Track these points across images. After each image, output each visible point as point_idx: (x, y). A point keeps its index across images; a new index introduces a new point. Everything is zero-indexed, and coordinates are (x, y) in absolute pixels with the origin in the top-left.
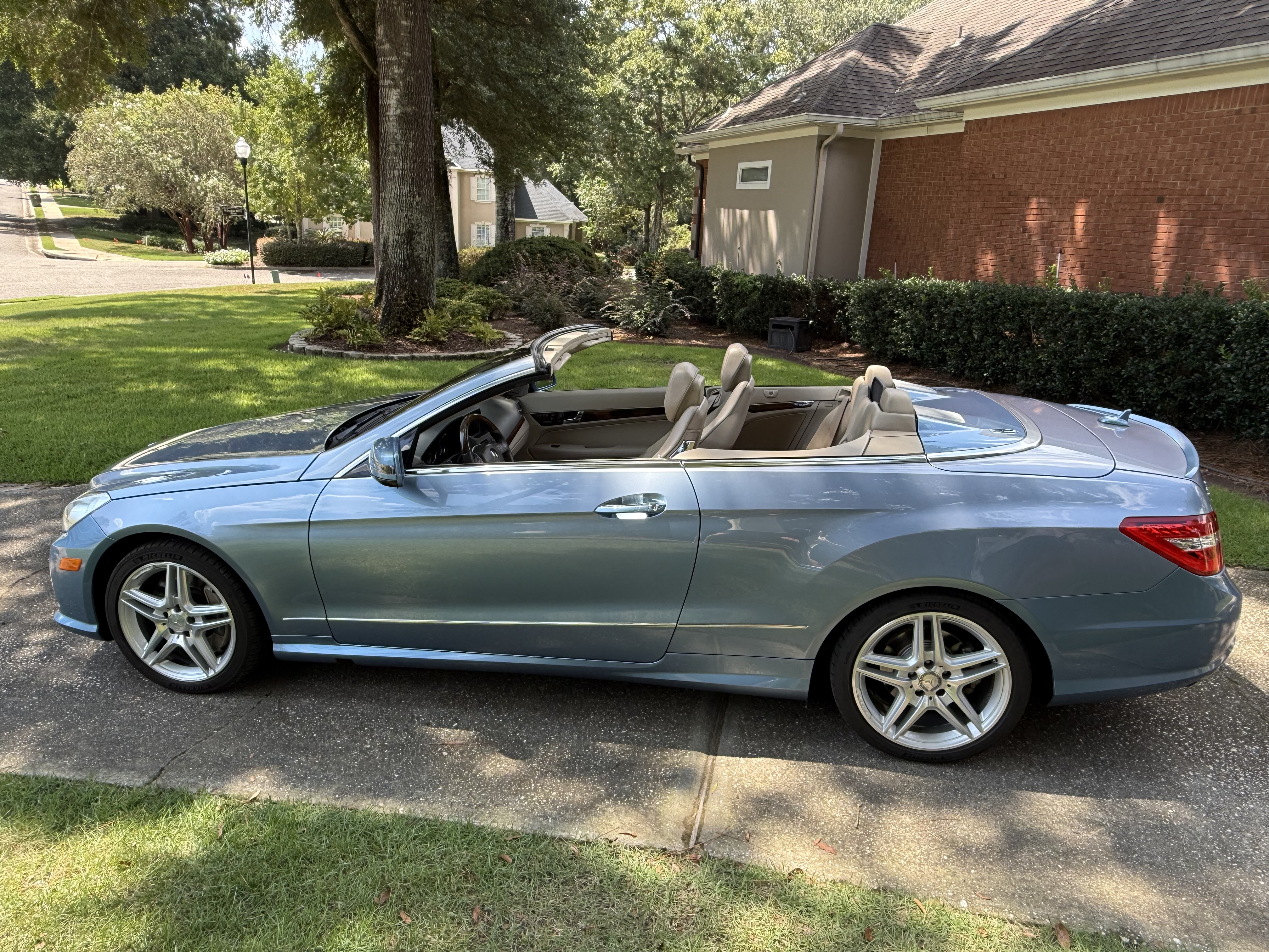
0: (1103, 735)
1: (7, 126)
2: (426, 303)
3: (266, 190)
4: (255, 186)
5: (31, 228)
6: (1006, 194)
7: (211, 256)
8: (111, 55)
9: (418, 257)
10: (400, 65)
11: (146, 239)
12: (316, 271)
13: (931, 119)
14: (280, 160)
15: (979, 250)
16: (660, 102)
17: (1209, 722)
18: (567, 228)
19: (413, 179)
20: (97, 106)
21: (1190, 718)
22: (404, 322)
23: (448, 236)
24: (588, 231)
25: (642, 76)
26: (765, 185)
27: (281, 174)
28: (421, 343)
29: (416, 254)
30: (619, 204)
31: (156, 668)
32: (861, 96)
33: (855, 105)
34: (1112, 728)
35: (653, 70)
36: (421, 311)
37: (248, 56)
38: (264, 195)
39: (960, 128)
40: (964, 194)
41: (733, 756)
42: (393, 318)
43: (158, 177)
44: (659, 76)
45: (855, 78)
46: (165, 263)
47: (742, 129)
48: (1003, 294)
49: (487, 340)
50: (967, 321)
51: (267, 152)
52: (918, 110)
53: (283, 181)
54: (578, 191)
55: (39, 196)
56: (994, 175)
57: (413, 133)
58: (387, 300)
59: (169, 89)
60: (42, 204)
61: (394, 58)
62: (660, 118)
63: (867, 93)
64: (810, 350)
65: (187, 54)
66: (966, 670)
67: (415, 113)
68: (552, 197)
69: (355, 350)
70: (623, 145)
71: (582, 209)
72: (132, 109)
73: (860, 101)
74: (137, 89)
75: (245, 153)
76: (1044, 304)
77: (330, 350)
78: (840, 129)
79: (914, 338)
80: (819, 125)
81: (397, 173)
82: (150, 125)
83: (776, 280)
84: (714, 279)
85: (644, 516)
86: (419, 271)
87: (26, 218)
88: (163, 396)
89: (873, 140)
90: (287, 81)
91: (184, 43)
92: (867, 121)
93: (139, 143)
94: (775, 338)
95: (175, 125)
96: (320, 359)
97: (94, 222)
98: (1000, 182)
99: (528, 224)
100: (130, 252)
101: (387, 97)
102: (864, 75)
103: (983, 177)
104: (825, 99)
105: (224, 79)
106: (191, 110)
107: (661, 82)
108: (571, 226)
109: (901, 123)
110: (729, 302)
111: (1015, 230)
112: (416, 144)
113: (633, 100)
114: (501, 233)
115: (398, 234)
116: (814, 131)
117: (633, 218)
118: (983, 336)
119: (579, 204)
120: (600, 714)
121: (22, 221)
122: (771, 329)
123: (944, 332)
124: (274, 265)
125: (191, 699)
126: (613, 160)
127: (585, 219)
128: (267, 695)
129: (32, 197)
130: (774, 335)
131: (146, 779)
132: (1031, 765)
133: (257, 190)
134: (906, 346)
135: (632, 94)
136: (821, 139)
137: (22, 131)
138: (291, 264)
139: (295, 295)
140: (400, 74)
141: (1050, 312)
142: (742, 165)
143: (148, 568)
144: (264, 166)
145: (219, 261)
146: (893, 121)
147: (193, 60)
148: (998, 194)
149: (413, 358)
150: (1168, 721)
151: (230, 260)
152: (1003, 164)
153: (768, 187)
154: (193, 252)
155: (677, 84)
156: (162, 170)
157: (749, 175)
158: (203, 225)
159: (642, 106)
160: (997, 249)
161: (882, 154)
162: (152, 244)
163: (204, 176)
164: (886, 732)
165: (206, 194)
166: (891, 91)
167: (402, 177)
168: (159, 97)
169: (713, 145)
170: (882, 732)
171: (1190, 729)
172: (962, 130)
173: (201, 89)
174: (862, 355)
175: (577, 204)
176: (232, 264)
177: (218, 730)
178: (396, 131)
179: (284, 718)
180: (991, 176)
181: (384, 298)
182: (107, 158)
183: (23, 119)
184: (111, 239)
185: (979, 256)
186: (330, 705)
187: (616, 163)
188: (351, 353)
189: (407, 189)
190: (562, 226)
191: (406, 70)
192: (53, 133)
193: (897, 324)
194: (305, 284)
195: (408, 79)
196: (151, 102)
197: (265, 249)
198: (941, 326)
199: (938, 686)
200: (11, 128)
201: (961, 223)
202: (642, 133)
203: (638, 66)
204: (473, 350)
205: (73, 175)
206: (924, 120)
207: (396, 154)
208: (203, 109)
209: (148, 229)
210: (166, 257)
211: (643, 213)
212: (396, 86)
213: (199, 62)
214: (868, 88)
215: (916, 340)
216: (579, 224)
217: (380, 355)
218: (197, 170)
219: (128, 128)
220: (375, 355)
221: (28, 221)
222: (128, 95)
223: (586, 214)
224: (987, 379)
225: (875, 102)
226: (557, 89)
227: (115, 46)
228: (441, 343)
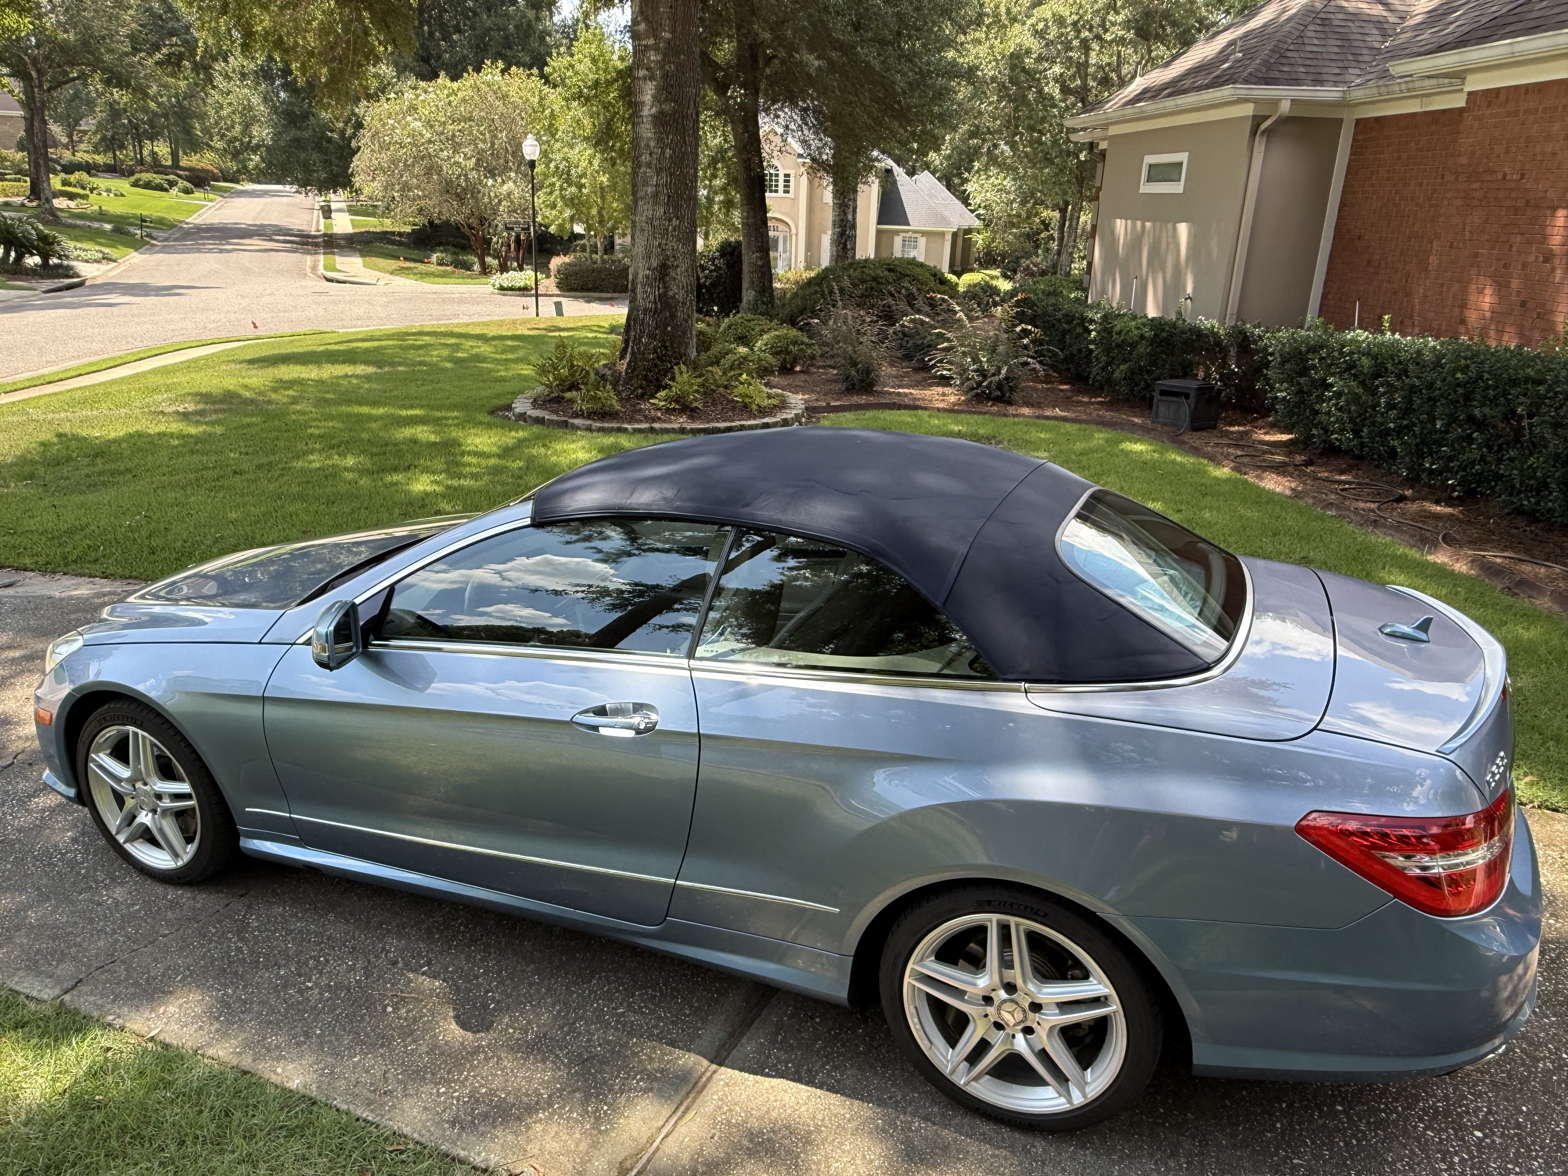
0: (1320, 1122)
1: (295, 126)
2: (680, 357)
3: (563, 197)
4: (551, 193)
5: (316, 245)
6: (1521, 203)
7: (499, 279)
8: (376, 43)
9: (673, 297)
10: (657, 49)
11: (434, 257)
12: (617, 298)
13: (1423, 88)
14: (579, 160)
15: (1472, 288)
16: (1087, 61)
17: (1518, 1126)
18: (949, 238)
19: (669, 197)
20: (388, 100)
21: (1490, 1112)
22: (651, 382)
23: (761, 258)
24: (979, 240)
25: (1059, 28)
26: (1177, 188)
27: (581, 177)
28: (668, 411)
29: (671, 293)
30: (1023, 203)
31: (128, 847)
32: (1325, 56)
33: (1312, 70)
34: (1343, 1112)
35: (1075, 18)
36: (672, 368)
37: (565, 26)
38: (560, 204)
39: (1459, 101)
40: (1459, 202)
41: (741, 1070)
42: (637, 376)
43: (449, 183)
44: (1084, 26)
45: (1319, 28)
46: (449, 288)
47: (1148, 108)
48: (1482, 363)
49: (754, 407)
50: (1430, 399)
51: (566, 149)
52: (1393, 77)
53: (581, 186)
54: (969, 187)
55: (329, 206)
56: (1505, 175)
57: (670, 137)
58: (633, 354)
59: (465, 75)
60: (333, 215)
61: (651, 42)
62: (1085, 86)
63: (1337, 50)
64: (1214, 427)
65: (492, 29)
66: (1065, 1006)
67: (675, 112)
68: (932, 196)
69: (584, 418)
70: (1026, 122)
71: (972, 211)
72: (424, 101)
73: (1321, 63)
74: (433, 76)
75: (534, 154)
76: (1541, 382)
77: (554, 417)
78: (1285, 107)
79: (1352, 420)
80: (1256, 101)
81: (650, 190)
82: (443, 119)
83: (1174, 325)
84: (1092, 321)
85: (631, 734)
86: (673, 316)
87: (313, 233)
88: (332, 474)
89: (1341, 120)
90: (594, 61)
91: (489, 16)
92: (1329, 93)
93: (430, 141)
94: (1162, 409)
95: (470, 119)
96: (536, 429)
97: (385, 237)
98: (1513, 185)
99: (897, 232)
100: (415, 274)
101: (641, 92)
102: (1335, 23)
103: (1488, 177)
104: (1265, 63)
105: (531, 58)
106: (491, 97)
107: (1085, 34)
108: (955, 235)
109: (1380, 95)
110: (1108, 355)
111: (1532, 259)
112: (674, 152)
113: (1047, 60)
114: (837, 252)
115: (649, 269)
116: (1248, 110)
117: (1043, 222)
118: (1450, 424)
119: (970, 204)
120: (607, 978)
121: (309, 236)
122: (1157, 396)
123: (1393, 414)
124: (568, 291)
125: (159, 889)
126: (1013, 145)
127: (977, 224)
128: (242, 896)
129: (322, 207)
130: (1161, 405)
131: (57, 991)
132: (1172, 1155)
133: (552, 199)
134: (1342, 430)
135: (1044, 52)
136: (1257, 120)
137: (310, 132)
138: (589, 290)
139: (571, 333)
140: (657, 62)
141: (1551, 394)
142: (1150, 159)
143: (111, 732)
144: (561, 167)
145: (505, 285)
146: (1368, 92)
147: (498, 36)
148: (1508, 203)
149: (652, 430)
150: (1447, 1113)
151: (518, 285)
152: (1521, 158)
153: (1181, 191)
154: (486, 274)
155: (1108, 37)
156: (453, 174)
157: (1158, 173)
158: (495, 239)
159: (1057, 69)
160: (1501, 286)
161: (1355, 140)
162: (441, 263)
163: (499, 180)
164: (953, 1071)
165: (500, 202)
166: (1376, 45)
167: (655, 195)
168: (455, 85)
169: (1113, 131)
170: (947, 1071)
171: (1479, 1134)
172: (1462, 104)
173: (503, 72)
174: (1285, 437)
175: (967, 204)
176: (520, 289)
177: (165, 936)
178: (649, 135)
179: (241, 930)
180: (1500, 176)
181: (629, 350)
182: (394, 162)
183: (311, 118)
184: (398, 258)
185: (1473, 297)
186: (300, 920)
187: (1018, 149)
188: (577, 421)
189: (662, 210)
190: (942, 234)
191: (665, 55)
192: (342, 132)
193: (1331, 399)
194: (590, 318)
195: (667, 67)
196: (446, 92)
197: (559, 271)
198: (1391, 406)
199: (1022, 1021)
200: (299, 129)
201: (1451, 247)
202: (1054, 106)
203: (1054, 15)
204: (733, 421)
205: (357, 181)
206: (1414, 89)
207: (649, 165)
208: (505, 97)
209: (440, 244)
210: (452, 280)
211: (1057, 214)
212: (652, 78)
213: (506, 38)
214: (1339, 43)
215: (1355, 424)
216: (969, 231)
217: (611, 425)
218: (492, 173)
219: (418, 124)
220: (606, 425)
221: (315, 237)
222: (422, 84)
223: (978, 216)
224: (1453, 488)
225: (1346, 64)
226: (910, 57)
227: (379, 33)
228: (694, 410)
